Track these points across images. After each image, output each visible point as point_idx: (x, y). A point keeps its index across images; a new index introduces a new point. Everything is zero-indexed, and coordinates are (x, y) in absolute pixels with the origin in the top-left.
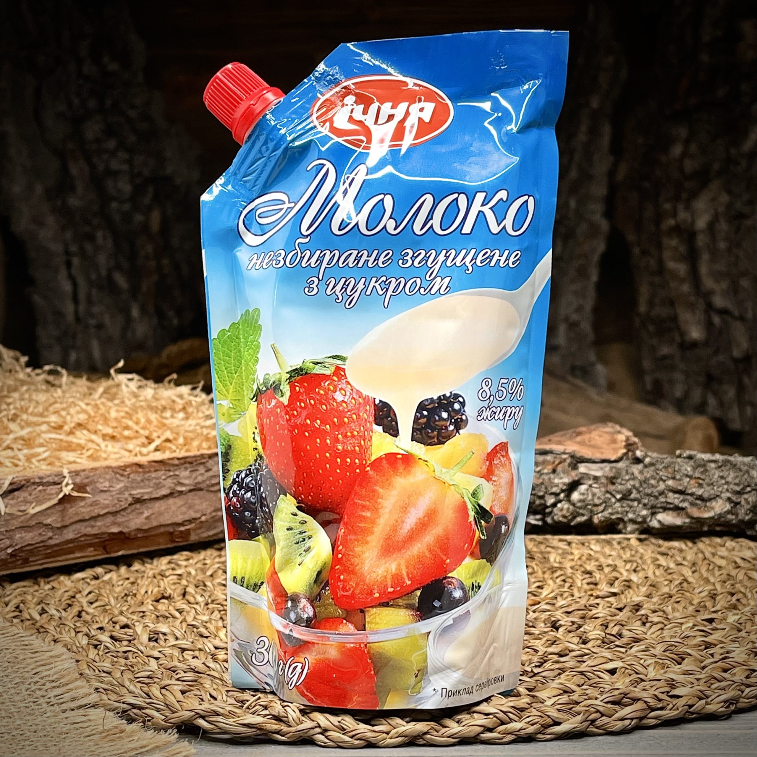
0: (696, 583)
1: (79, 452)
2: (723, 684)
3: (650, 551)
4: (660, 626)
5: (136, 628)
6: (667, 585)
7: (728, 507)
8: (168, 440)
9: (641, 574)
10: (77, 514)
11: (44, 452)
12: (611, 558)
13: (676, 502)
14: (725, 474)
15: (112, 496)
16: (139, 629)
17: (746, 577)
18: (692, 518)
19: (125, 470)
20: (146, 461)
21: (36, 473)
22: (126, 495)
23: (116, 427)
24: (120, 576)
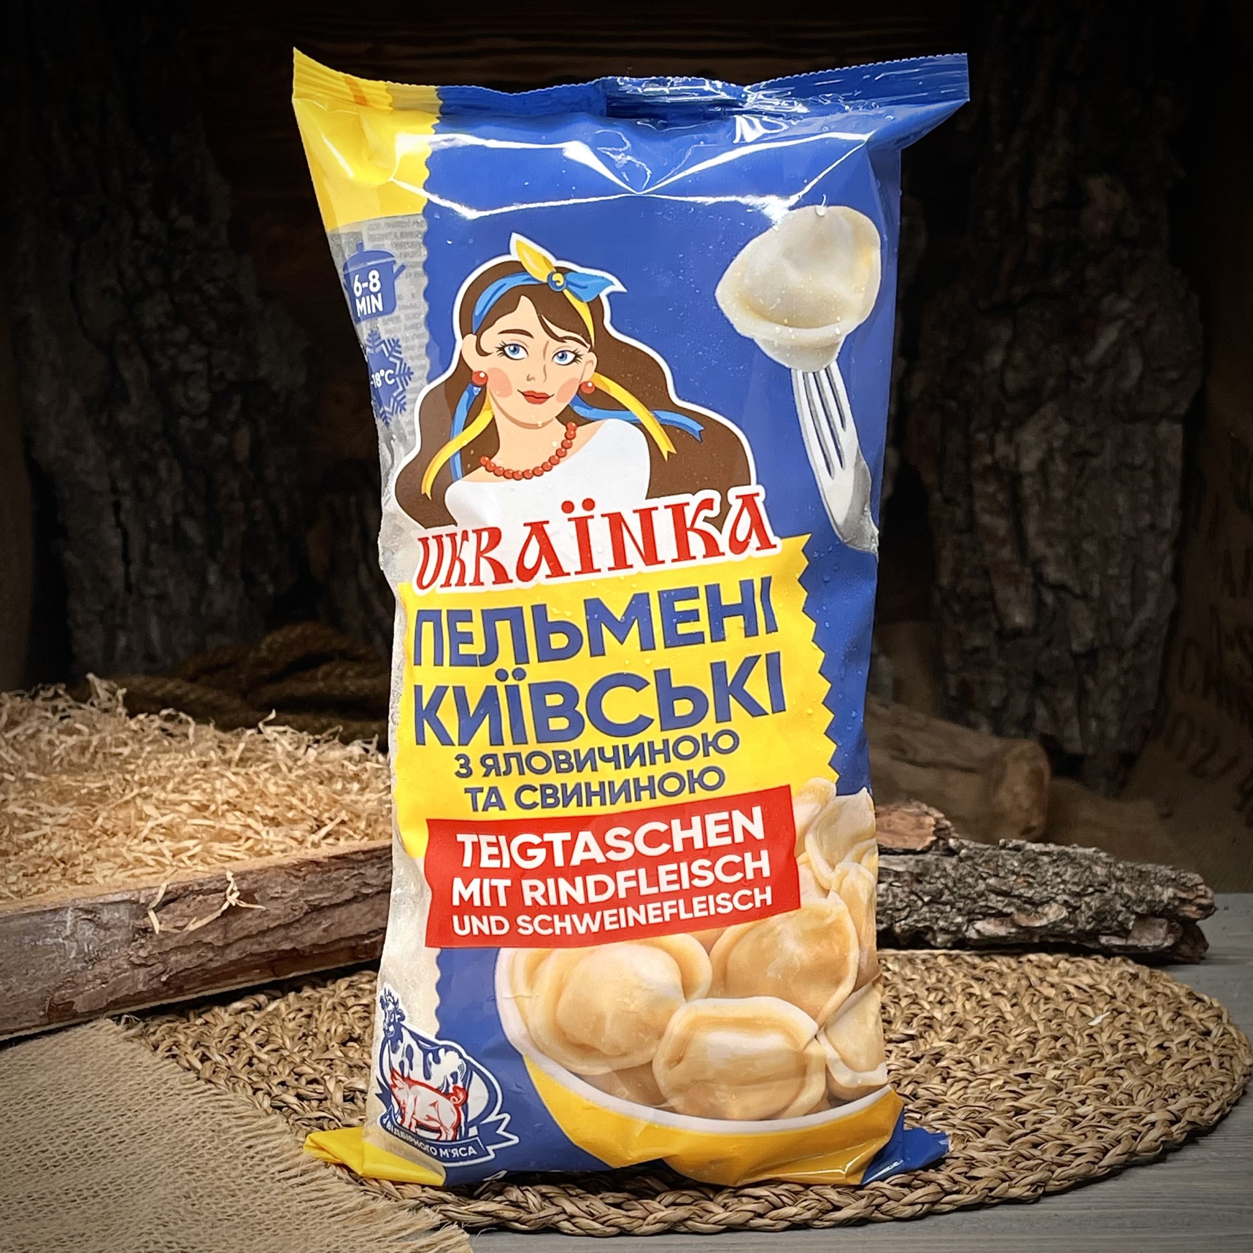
0: (1014, 1022)
1: (235, 843)
3: (961, 975)
4: (963, 1084)
5: (327, 1084)
6: (976, 1025)
7: (1065, 913)
9: (947, 1009)
11: (195, 846)
12: (911, 983)
13: (1000, 906)
14: (1061, 870)
15: (284, 904)
16: (330, 1084)
17: (1078, 1014)
18: (1019, 927)
19: (300, 871)
20: (325, 857)
21: (192, 878)
22: (302, 902)
23: (277, 806)
24: (289, 1005)
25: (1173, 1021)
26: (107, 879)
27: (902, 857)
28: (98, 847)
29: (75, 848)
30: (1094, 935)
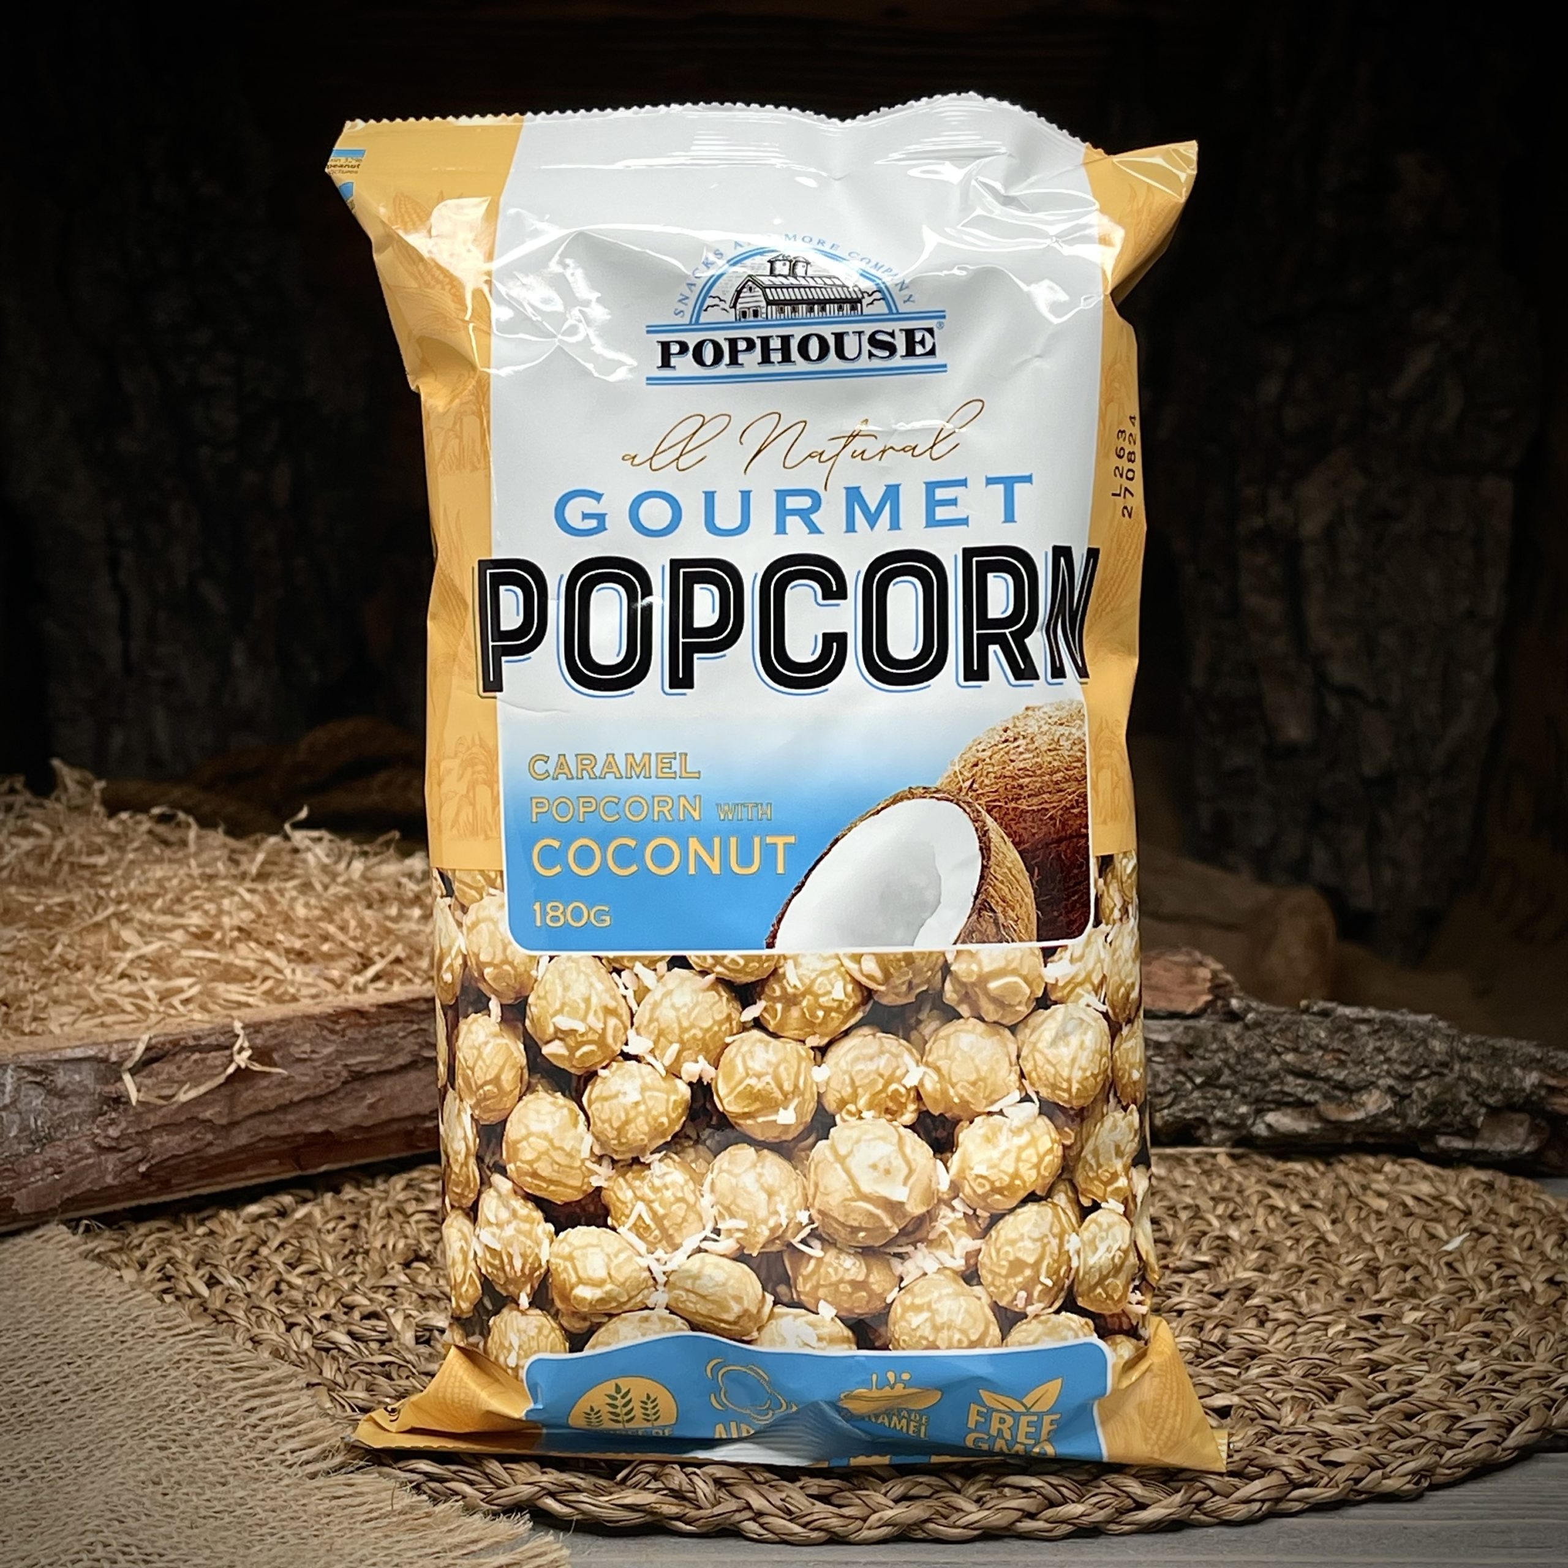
0: (1341, 1245)
1: (248, 985)
2: (1409, 1442)
3: (1253, 1180)
4: (1290, 1328)
6: (1291, 1248)
7: (1389, 1103)
8: (398, 961)
9: (1245, 1226)
10: (255, 1101)
11: (191, 986)
12: (1188, 1191)
13: (1300, 1091)
14: (1386, 1043)
15: (315, 1068)
17: (1425, 1235)
18: (1327, 1121)
19: (336, 1022)
20: (372, 1005)
21: (185, 1029)
22: (339, 1064)
23: (306, 936)
24: (325, 1212)
25: (1559, 1246)
26: (66, 1028)
27: (1165, 1022)
28: (56, 984)
29: (22, 985)
30: (1430, 1134)
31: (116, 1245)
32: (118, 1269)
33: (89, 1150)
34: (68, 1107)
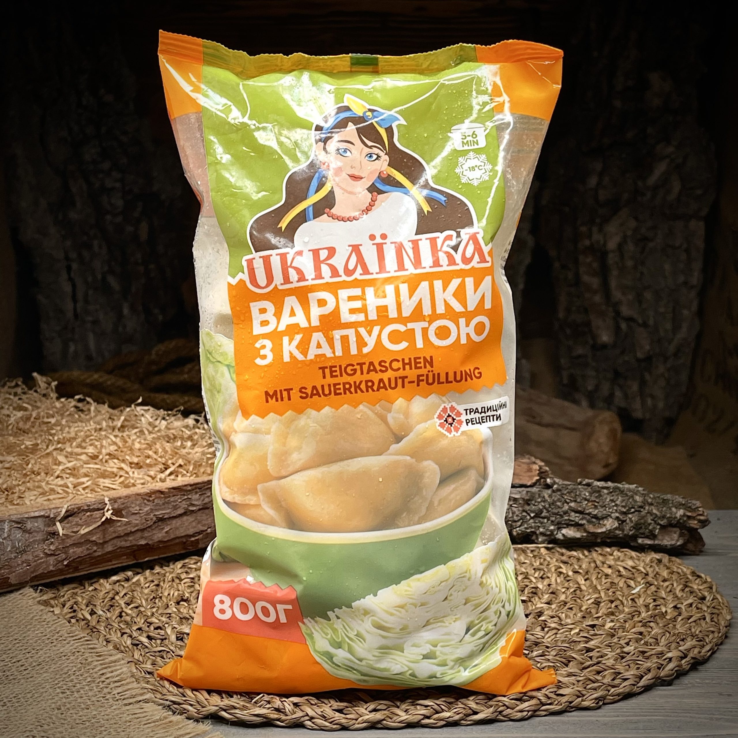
0: (586, 591)
1: (113, 479)
2: (596, 685)
3: (555, 560)
4: (555, 631)
5: (167, 630)
6: (564, 593)
7: (616, 524)
8: (180, 466)
9: (546, 582)
10: (115, 532)
11: (87, 481)
12: (524, 565)
13: (577, 519)
14: (615, 498)
15: (141, 517)
16: (169, 630)
17: (625, 585)
18: (588, 532)
19: (150, 496)
20: (166, 488)
21: (84, 501)
22: (152, 516)
23: (139, 456)
24: (146, 578)
25: (683, 590)
26: (32, 502)
27: (518, 489)
28: (29, 482)
29: (14, 482)
30: (634, 537)
31: (54, 595)
32: (53, 607)
33: (42, 555)
34: (32, 537)
